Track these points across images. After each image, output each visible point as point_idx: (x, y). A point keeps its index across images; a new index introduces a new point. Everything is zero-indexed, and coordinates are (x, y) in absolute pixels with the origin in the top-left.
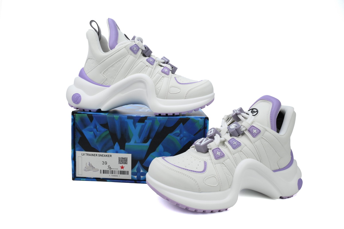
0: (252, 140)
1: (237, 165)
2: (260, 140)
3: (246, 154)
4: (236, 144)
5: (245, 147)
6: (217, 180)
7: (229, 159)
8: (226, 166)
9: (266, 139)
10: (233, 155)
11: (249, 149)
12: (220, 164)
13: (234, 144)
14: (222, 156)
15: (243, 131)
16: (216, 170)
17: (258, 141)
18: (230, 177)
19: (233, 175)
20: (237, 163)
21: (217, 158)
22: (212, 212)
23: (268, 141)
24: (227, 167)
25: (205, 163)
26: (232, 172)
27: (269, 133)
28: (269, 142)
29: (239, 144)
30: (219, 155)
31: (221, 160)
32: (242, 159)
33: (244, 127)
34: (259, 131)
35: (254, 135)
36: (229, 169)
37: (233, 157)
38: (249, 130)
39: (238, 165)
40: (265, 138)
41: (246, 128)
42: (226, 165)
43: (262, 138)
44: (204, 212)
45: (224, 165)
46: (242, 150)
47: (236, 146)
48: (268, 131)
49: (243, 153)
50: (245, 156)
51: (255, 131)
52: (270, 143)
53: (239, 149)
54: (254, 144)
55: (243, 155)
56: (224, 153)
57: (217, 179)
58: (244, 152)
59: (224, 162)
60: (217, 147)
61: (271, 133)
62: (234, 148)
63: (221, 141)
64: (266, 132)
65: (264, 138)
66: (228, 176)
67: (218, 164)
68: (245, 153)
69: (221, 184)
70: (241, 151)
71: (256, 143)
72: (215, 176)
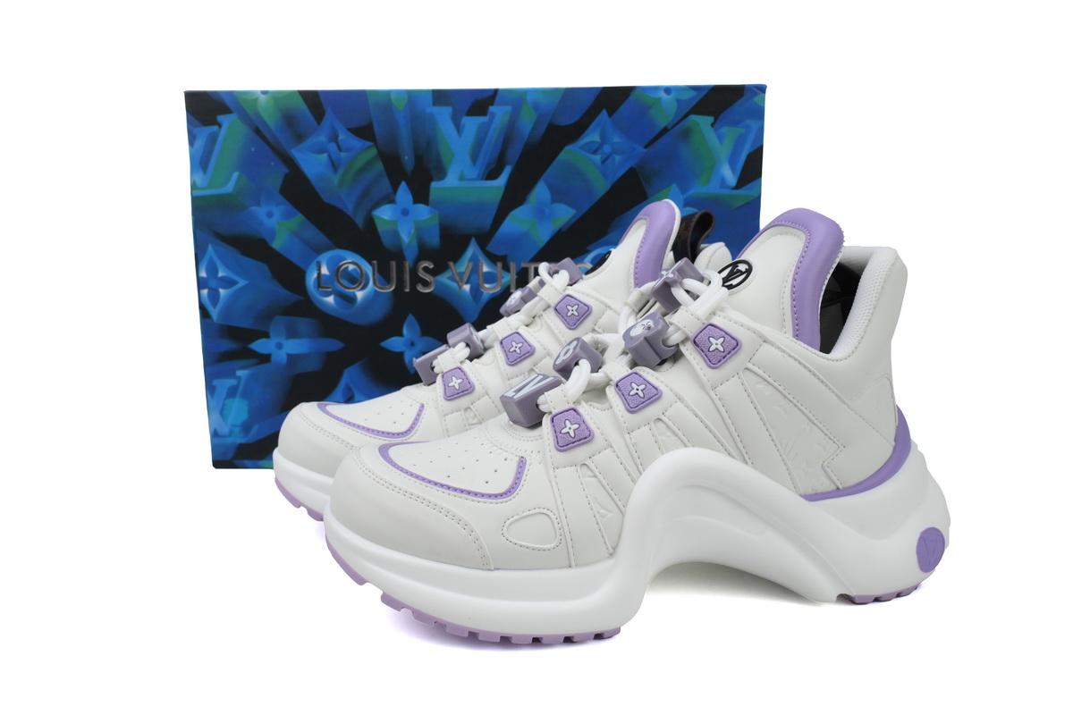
0: (705, 379)
1: (641, 473)
2: (737, 376)
3: (679, 433)
4: (642, 395)
5: (679, 403)
6: (556, 525)
7: (609, 450)
8: (595, 476)
9: (765, 376)
10: (627, 436)
11: (692, 410)
12: (574, 468)
13: (633, 393)
14: (584, 437)
15: (675, 343)
16: (556, 490)
17: (731, 381)
18: (610, 515)
19: (623, 509)
20: (640, 462)
21: (566, 444)
22: (537, 642)
23: (770, 380)
24: (601, 478)
25: (522, 463)
26: (619, 499)
27: (777, 350)
28: (776, 384)
29: (653, 396)
30: (573, 435)
31: (580, 453)
32: (663, 449)
33: (679, 329)
34: (733, 346)
35: (715, 360)
36: (607, 487)
37: (628, 440)
38: (696, 340)
39: (644, 473)
40: (760, 372)
41: (684, 333)
42: (597, 472)
43: (747, 369)
44: (506, 642)
45: (589, 473)
46: (663, 417)
47: (640, 401)
48: (773, 344)
49: (668, 427)
50: (673, 438)
51: (716, 344)
52: (781, 388)
53: (652, 411)
54: (712, 393)
55: (669, 433)
56: (593, 427)
57: (555, 521)
58: (670, 423)
59: (588, 462)
60: (572, 406)
61: (783, 351)
62: (632, 409)
63: (589, 384)
64: (765, 346)
65: (755, 368)
66: (602, 511)
67: (569, 468)
68: (675, 429)
69: (569, 542)
70: (659, 419)
71: (720, 388)
72: (548, 513)
